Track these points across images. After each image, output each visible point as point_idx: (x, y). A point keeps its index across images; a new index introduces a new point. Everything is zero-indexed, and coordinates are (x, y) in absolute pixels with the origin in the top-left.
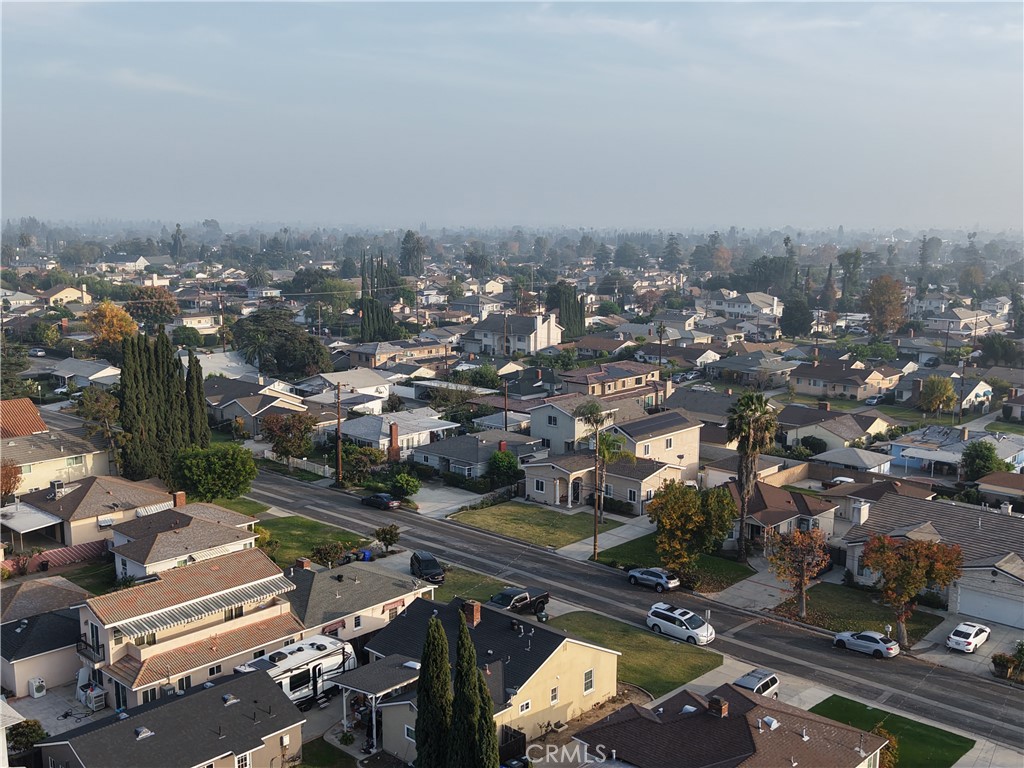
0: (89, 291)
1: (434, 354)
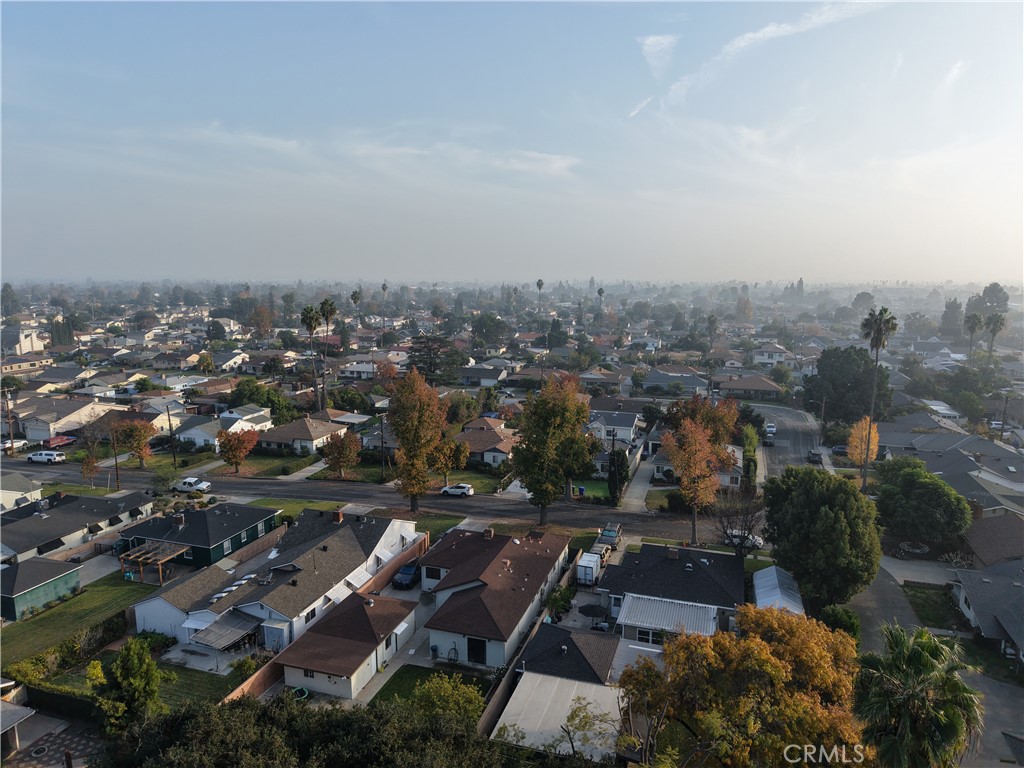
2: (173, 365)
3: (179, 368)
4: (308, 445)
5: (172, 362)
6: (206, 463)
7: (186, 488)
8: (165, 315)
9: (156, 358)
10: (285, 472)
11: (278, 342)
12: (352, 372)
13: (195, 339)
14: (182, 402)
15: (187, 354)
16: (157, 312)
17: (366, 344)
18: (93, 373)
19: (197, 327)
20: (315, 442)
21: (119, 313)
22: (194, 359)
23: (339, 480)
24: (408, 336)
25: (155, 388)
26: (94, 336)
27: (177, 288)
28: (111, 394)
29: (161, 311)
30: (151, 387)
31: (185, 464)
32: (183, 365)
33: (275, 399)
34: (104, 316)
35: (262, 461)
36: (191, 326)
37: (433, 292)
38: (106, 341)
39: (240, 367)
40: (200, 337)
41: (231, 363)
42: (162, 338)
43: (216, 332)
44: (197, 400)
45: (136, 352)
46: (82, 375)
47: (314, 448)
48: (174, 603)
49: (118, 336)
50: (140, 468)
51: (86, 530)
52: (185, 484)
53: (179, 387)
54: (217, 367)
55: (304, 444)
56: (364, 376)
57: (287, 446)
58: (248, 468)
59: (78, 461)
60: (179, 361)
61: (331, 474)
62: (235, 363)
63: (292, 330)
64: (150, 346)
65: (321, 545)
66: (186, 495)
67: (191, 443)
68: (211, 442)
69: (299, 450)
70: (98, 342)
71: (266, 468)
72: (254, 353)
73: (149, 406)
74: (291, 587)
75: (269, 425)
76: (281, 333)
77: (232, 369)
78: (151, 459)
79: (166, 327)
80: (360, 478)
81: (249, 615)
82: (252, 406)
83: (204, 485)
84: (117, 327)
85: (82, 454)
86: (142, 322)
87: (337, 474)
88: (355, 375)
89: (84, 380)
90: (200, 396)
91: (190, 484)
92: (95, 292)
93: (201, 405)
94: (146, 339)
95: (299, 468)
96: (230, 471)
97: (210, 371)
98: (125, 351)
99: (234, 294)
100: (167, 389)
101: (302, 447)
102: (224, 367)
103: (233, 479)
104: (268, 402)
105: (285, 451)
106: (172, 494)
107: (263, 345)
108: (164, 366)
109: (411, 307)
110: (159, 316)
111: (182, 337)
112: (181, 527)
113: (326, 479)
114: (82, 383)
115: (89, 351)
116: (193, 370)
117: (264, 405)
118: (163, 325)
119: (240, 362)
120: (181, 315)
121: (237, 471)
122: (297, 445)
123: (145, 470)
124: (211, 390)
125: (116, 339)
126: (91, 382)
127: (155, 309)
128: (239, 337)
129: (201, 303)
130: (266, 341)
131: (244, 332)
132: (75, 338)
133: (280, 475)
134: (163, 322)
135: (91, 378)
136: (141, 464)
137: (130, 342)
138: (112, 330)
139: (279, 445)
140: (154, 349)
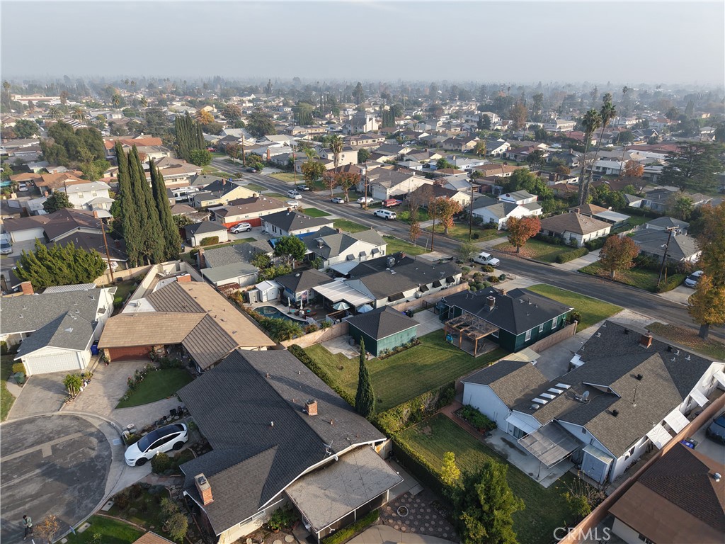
0: (216, 108)
1: (317, 131)
2: (456, 148)
3: (460, 150)
4: (577, 237)
5: (455, 146)
6: (491, 238)
7: (480, 260)
8: (447, 107)
9: (446, 142)
10: (559, 261)
11: (531, 134)
12: (598, 168)
13: (469, 127)
14: (468, 180)
15: (467, 140)
16: (443, 105)
17: (603, 141)
18: (409, 150)
19: (469, 118)
20: (584, 237)
21: (419, 104)
22: (471, 144)
23: (609, 279)
24: (641, 135)
25: (449, 166)
26: (406, 121)
27: (454, 87)
28: (420, 168)
29: (445, 104)
30: (446, 166)
31: (476, 237)
32: (463, 148)
33: (541, 187)
34: (410, 107)
35: (537, 245)
36: (465, 116)
37: (657, 94)
38: (414, 126)
39: (504, 154)
40: (472, 126)
41: (498, 150)
42: (447, 125)
43: (484, 123)
44: (479, 180)
45: (433, 137)
46: (402, 152)
47: (582, 242)
48: (500, 396)
49: (421, 122)
50: (443, 234)
51: (418, 288)
52: (480, 257)
53: (464, 167)
54: (488, 152)
55: (573, 236)
56: (608, 172)
57: (558, 235)
58: (527, 251)
59: (403, 220)
60: (462, 145)
61: (601, 271)
62: (501, 150)
63: (539, 124)
64: (441, 131)
65: (635, 371)
66: (481, 266)
67: (480, 219)
68: (495, 221)
69: (568, 241)
70: (409, 126)
71: (541, 253)
72: (514, 142)
73: (447, 183)
74: (612, 417)
75: (539, 212)
76: (531, 127)
77: (498, 155)
78: (452, 229)
79: (448, 117)
80: (631, 282)
81: (568, 432)
82: (524, 192)
83: (495, 261)
84: (419, 115)
85: (406, 215)
86: (434, 112)
87: (607, 273)
88: (600, 171)
89: (403, 155)
90: (482, 177)
91: (484, 258)
92: (404, 89)
93: (483, 185)
94: (438, 125)
95: (571, 258)
96: (512, 250)
97: (483, 155)
98: (425, 135)
99: (494, 93)
100: (456, 168)
101: (572, 239)
102: (493, 153)
103: (515, 258)
104: (535, 190)
105: (557, 239)
106: (470, 264)
107: (519, 136)
108: (450, 148)
109: (637, 107)
110: (444, 108)
111: (460, 125)
112: (491, 308)
113: (596, 275)
114: (401, 158)
115: (405, 133)
116: (471, 153)
117: (532, 192)
118: (446, 115)
119: (504, 150)
120: (457, 108)
121: (517, 251)
122: (567, 236)
123: (447, 236)
124: (489, 174)
125: (419, 124)
126: (408, 157)
127: (440, 102)
128: (499, 128)
129: (470, 99)
130: (520, 133)
131: (504, 124)
132: (396, 123)
133: (553, 262)
134: (446, 112)
135: (408, 154)
136: (445, 230)
137: (428, 127)
138: (416, 117)
139: (551, 233)
140: (444, 134)
